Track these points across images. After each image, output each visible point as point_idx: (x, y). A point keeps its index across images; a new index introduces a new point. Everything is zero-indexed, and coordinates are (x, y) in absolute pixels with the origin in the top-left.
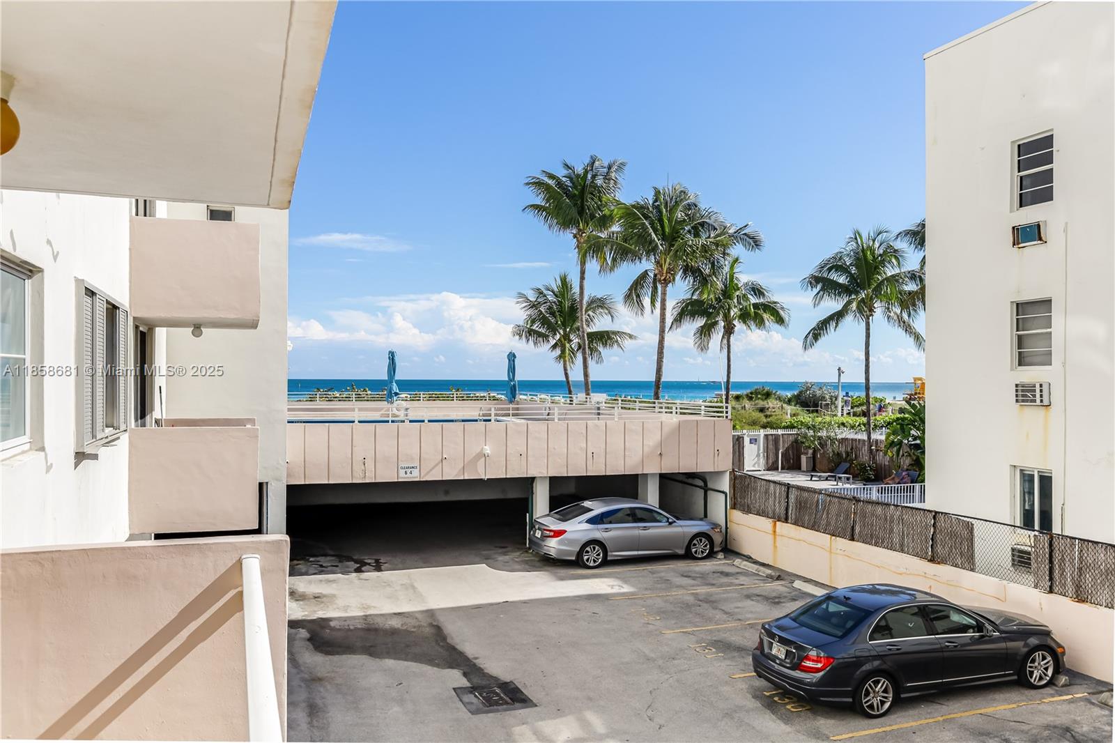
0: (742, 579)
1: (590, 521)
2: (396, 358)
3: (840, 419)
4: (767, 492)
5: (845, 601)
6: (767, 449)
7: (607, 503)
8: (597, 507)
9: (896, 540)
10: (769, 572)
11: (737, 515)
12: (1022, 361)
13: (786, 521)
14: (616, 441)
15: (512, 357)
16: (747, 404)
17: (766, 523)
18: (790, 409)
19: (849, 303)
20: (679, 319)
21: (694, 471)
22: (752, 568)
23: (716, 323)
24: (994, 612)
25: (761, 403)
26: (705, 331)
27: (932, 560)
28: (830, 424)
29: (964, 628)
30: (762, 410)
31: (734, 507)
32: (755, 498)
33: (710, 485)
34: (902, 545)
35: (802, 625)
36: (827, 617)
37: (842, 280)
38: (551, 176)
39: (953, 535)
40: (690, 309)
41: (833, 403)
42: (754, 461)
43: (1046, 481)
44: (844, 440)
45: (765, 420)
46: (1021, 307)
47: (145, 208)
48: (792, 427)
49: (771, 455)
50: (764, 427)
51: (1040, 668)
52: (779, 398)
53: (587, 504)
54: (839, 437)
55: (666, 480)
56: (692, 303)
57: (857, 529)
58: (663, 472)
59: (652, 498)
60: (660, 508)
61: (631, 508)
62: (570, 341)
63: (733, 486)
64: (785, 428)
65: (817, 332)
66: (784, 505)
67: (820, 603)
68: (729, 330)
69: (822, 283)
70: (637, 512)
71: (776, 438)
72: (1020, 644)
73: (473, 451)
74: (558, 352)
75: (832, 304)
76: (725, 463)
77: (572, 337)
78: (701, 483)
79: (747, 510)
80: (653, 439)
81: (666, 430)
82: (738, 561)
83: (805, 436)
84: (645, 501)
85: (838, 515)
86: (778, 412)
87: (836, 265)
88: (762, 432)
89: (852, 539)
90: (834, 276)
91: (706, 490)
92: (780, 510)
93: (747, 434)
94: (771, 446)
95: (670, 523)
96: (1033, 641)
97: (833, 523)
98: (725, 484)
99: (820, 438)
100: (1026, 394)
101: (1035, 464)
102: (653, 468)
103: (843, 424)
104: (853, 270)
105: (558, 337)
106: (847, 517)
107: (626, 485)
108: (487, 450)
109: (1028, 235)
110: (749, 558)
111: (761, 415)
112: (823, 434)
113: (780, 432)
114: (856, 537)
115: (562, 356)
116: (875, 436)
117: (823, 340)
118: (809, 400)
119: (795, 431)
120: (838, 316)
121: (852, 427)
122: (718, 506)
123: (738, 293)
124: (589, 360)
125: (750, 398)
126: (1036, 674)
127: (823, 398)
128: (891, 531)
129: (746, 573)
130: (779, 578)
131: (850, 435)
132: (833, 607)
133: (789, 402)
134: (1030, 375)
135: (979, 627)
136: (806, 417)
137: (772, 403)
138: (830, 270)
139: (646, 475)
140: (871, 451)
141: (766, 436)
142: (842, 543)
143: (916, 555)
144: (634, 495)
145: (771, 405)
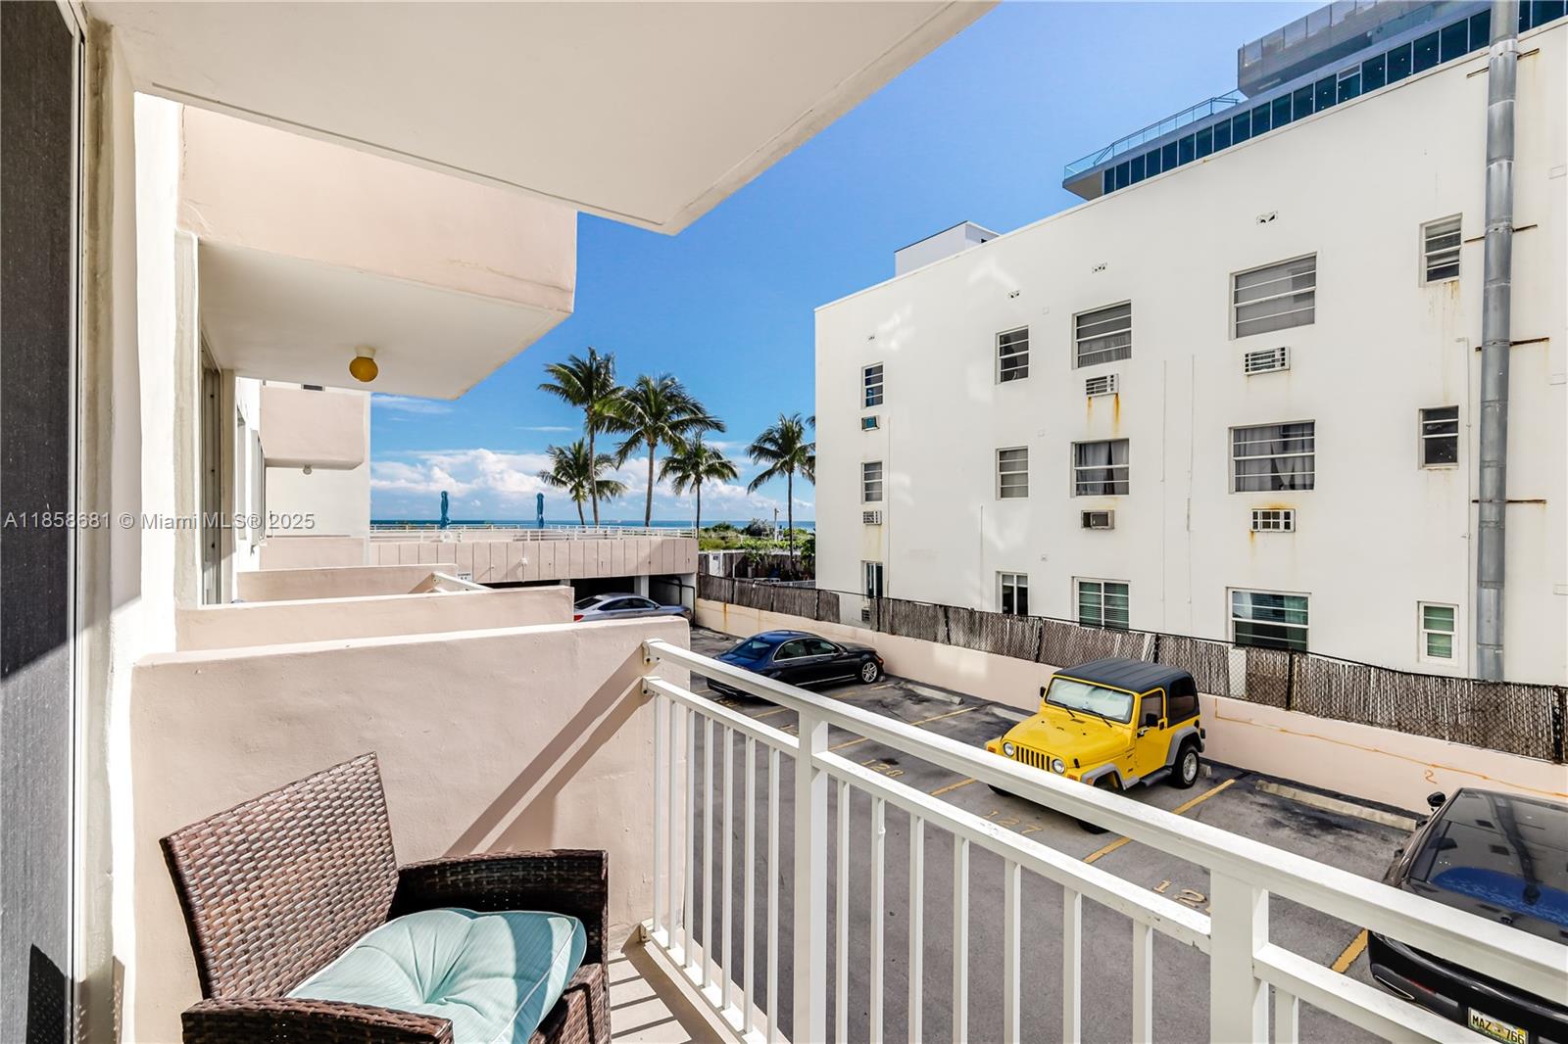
0: (704, 641)
1: (600, 608)
2: (448, 497)
3: (776, 542)
4: (720, 585)
5: (761, 640)
6: (725, 564)
7: (614, 596)
8: (606, 599)
9: (797, 609)
10: (721, 635)
11: (701, 602)
12: (868, 498)
13: (732, 603)
14: (619, 553)
15: (540, 497)
16: (713, 535)
17: (720, 605)
18: (741, 537)
19: (777, 464)
20: (664, 472)
21: (672, 573)
22: (709, 634)
23: (688, 476)
24: (849, 644)
25: (723, 534)
26: (681, 481)
27: (817, 619)
28: (766, 545)
29: (829, 651)
30: (723, 538)
31: (699, 597)
32: (714, 590)
33: (683, 583)
34: (801, 612)
35: (740, 656)
36: (751, 650)
37: (773, 448)
38: (565, 367)
39: (828, 603)
40: (671, 466)
41: (771, 533)
42: (716, 569)
43: (880, 569)
44: (776, 556)
45: (724, 545)
46: (867, 466)
47: (264, 384)
48: (741, 548)
49: (728, 567)
50: (724, 549)
51: (870, 671)
52: (736, 530)
53: (598, 597)
54: (773, 554)
55: (654, 580)
56: (672, 460)
57: (775, 604)
58: (652, 574)
59: (644, 592)
60: (650, 598)
61: (629, 599)
62: (583, 487)
63: (699, 583)
64: (737, 549)
65: (756, 483)
66: (731, 593)
67: (748, 642)
68: (699, 481)
69: (758, 451)
70: (635, 602)
71: (732, 555)
72: (858, 660)
73: (514, 561)
74: (574, 493)
75: (766, 464)
76: (693, 568)
77: (584, 483)
78: (677, 582)
79: (708, 598)
80: (645, 552)
81: (653, 546)
82: (701, 631)
83: (750, 554)
84: (639, 594)
85: (764, 596)
86: (735, 540)
87: (768, 438)
88: (722, 552)
89: (772, 610)
90: (768, 446)
91: (681, 586)
92: (728, 596)
93: (711, 553)
94: (728, 561)
95: (656, 608)
96: (866, 656)
97: (760, 601)
98: (693, 582)
99: (760, 555)
100: (869, 518)
101: (874, 559)
102: (645, 572)
103: (776, 546)
104: (780, 441)
105: (573, 484)
106: (769, 597)
107: (626, 584)
108: (525, 561)
109: (870, 423)
110: (709, 629)
111: (723, 542)
112: (762, 552)
113: (734, 551)
114: (775, 609)
115: (577, 497)
116: (794, 553)
117: (760, 487)
118: (754, 531)
119: (743, 551)
120: (770, 473)
121: (782, 547)
122: (689, 596)
123: (706, 454)
124: (598, 500)
125: (715, 530)
126: (868, 675)
127: (765, 530)
128: (795, 604)
129: (706, 638)
130: (727, 639)
131: (779, 552)
132: (756, 646)
133: (742, 532)
134: (872, 506)
135: (836, 650)
136: (752, 542)
137: (730, 534)
138: (765, 441)
139: (639, 577)
140: (792, 562)
141: (724, 554)
142: (766, 613)
143: (808, 617)
144: (632, 591)
145: (729, 535)
